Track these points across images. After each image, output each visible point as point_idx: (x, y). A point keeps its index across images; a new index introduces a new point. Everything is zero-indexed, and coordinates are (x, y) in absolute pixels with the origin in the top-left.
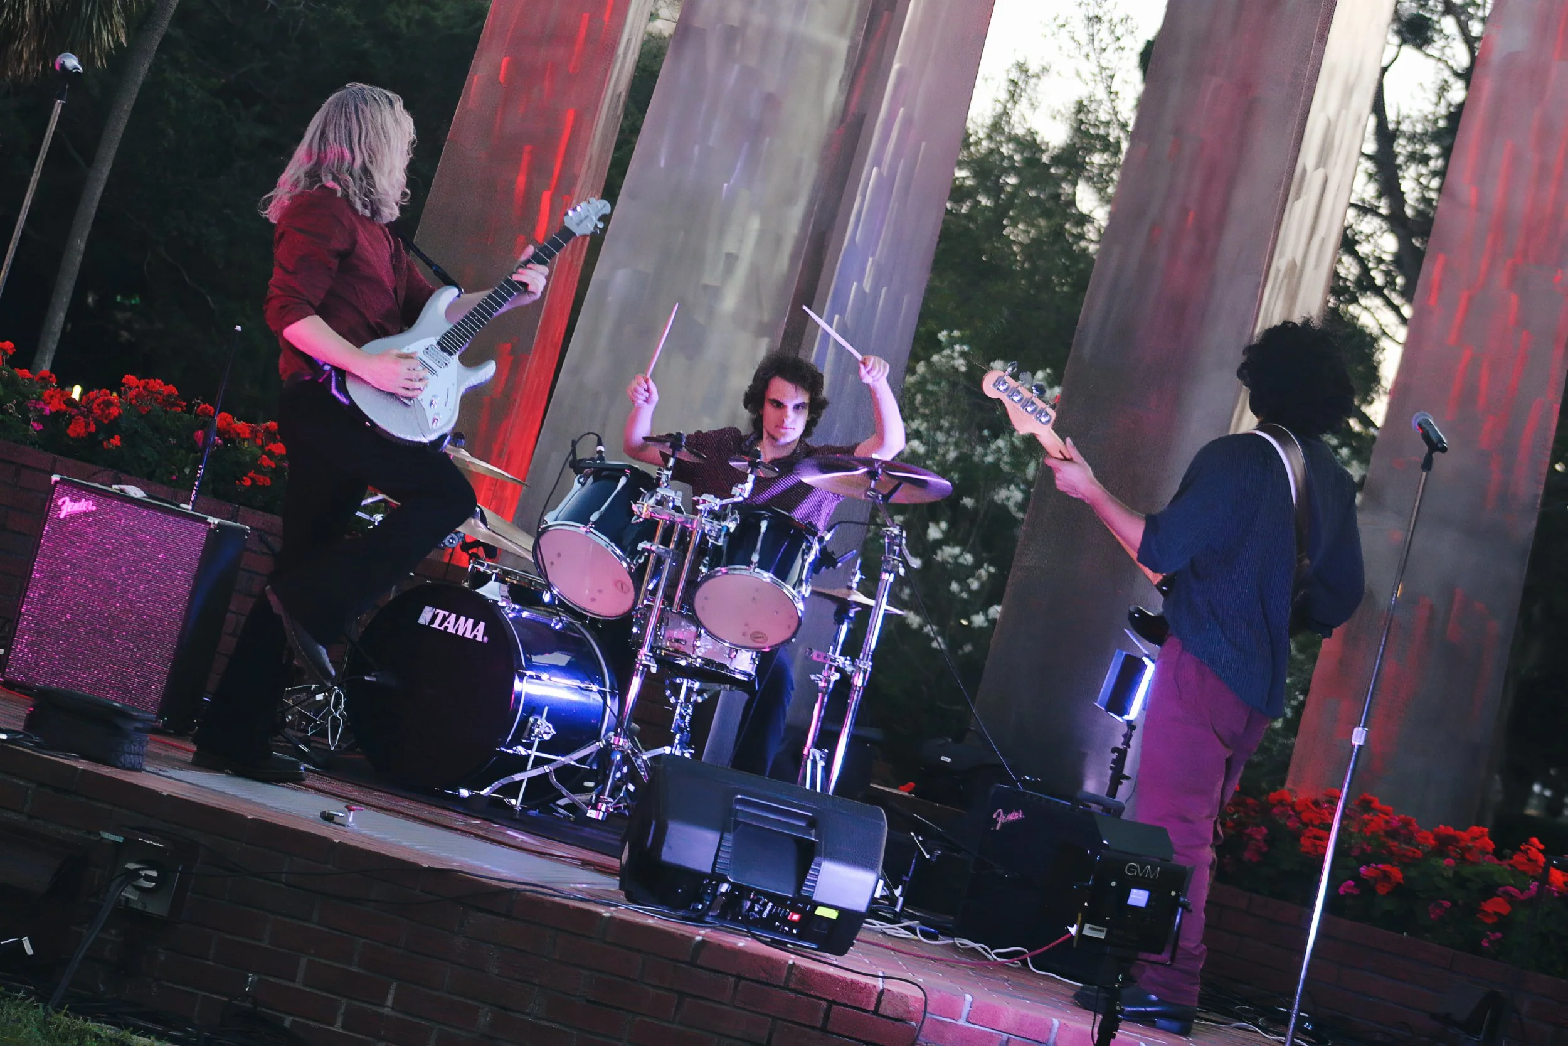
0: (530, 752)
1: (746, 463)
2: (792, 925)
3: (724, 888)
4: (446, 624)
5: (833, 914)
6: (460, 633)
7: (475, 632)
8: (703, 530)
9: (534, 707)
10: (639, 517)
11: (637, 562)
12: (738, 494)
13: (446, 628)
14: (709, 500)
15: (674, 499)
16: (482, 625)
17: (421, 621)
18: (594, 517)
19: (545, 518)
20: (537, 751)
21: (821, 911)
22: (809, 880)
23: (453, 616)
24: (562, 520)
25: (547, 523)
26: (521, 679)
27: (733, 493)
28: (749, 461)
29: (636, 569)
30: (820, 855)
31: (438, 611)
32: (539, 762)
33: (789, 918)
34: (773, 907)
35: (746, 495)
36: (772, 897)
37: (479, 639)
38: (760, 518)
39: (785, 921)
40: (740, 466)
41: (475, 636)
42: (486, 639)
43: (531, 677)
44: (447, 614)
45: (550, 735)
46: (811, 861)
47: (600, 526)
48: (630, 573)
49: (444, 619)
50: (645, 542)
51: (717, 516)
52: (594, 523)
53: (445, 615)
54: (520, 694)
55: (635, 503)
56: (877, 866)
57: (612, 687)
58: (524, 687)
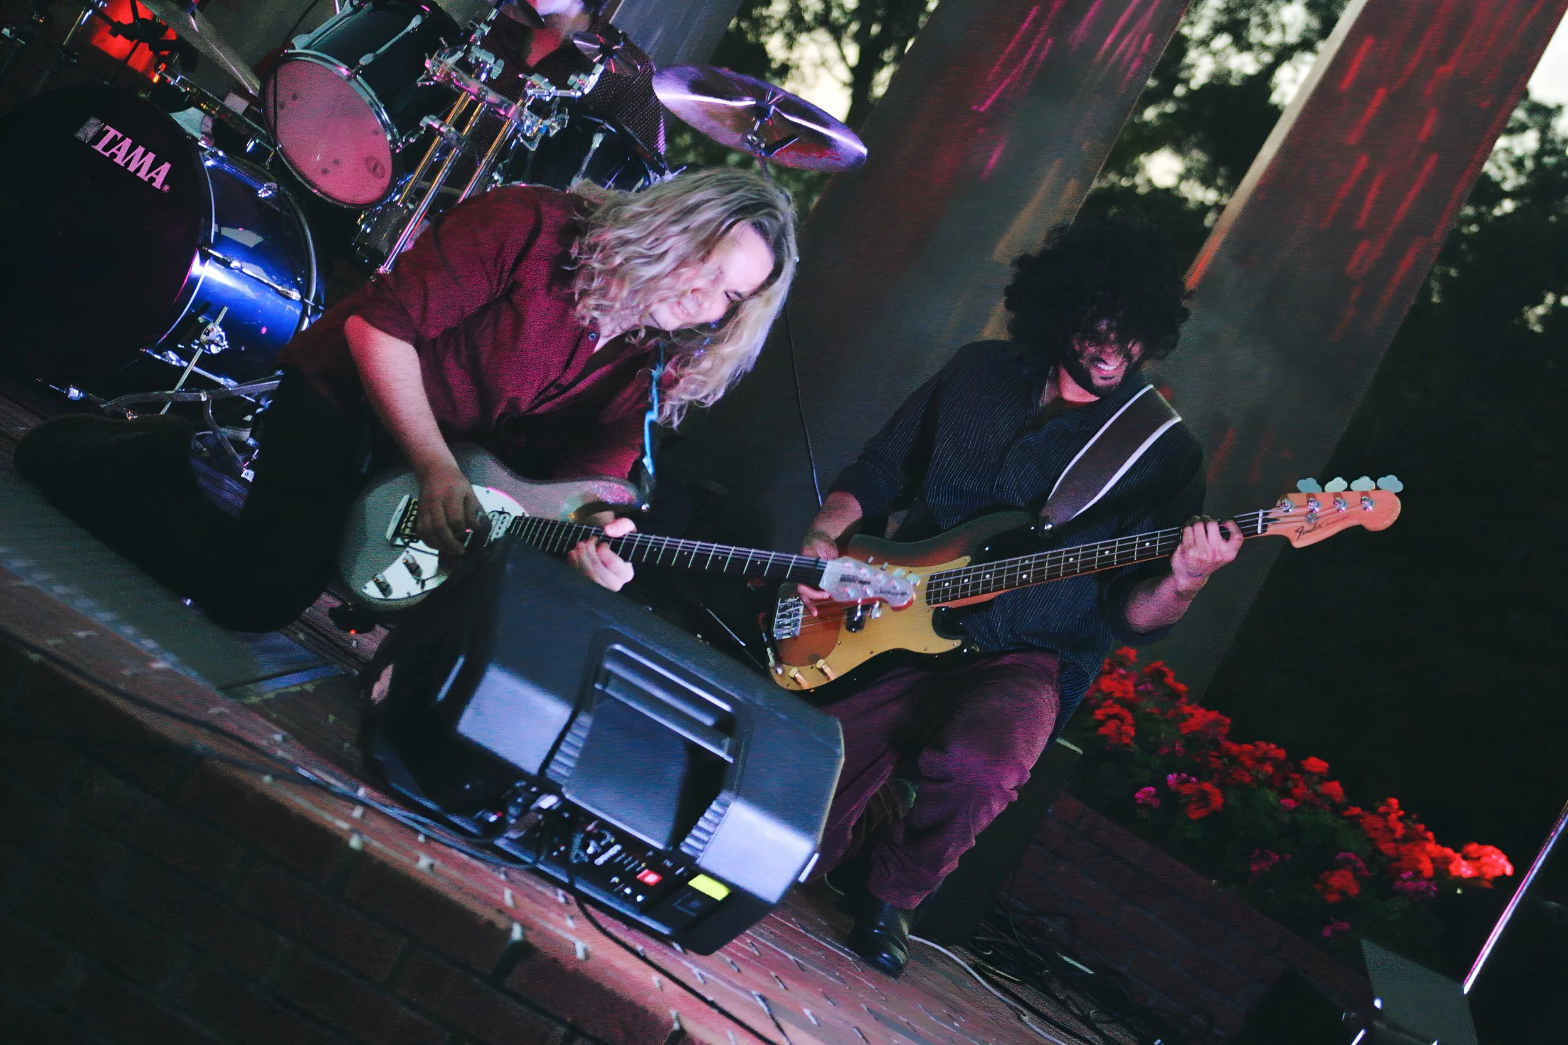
0: (185, 364)
1: (597, 47)
2: (641, 887)
3: (548, 802)
4: (114, 150)
5: (719, 892)
6: (132, 168)
7: (153, 174)
8: (522, 123)
9: (210, 303)
10: (429, 78)
11: (407, 140)
12: (576, 87)
13: (114, 155)
14: (542, 85)
15: (491, 69)
16: (166, 167)
17: (80, 135)
18: (366, 60)
19: (293, 41)
20: (196, 365)
21: (700, 883)
22: (701, 829)
23: (128, 142)
24: (316, 50)
25: (294, 48)
26: (203, 261)
27: (569, 83)
28: (602, 45)
29: (404, 150)
30: (730, 789)
31: (108, 127)
32: (195, 382)
33: (639, 876)
34: (619, 853)
35: (586, 91)
36: (622, 837)
37: (157, 184)
38: (596, 128)
39: (631, 878)
40: (588, 49)
41: (152, 180)
42: (166, 188)
43: (216, 259)
44: (120, 135)
45: (220, 349)
46: (713, 797)
47: (370, 75)
48: (393, 151)
49: (114, 142)
50: (434, 117)
51: (540, 108)
52: (363, 68)
53: (116, 136)
54: (196, 280)
55: (430, 58)
56: (818, 829)
57: (317, 300)
58: (203, 271)
